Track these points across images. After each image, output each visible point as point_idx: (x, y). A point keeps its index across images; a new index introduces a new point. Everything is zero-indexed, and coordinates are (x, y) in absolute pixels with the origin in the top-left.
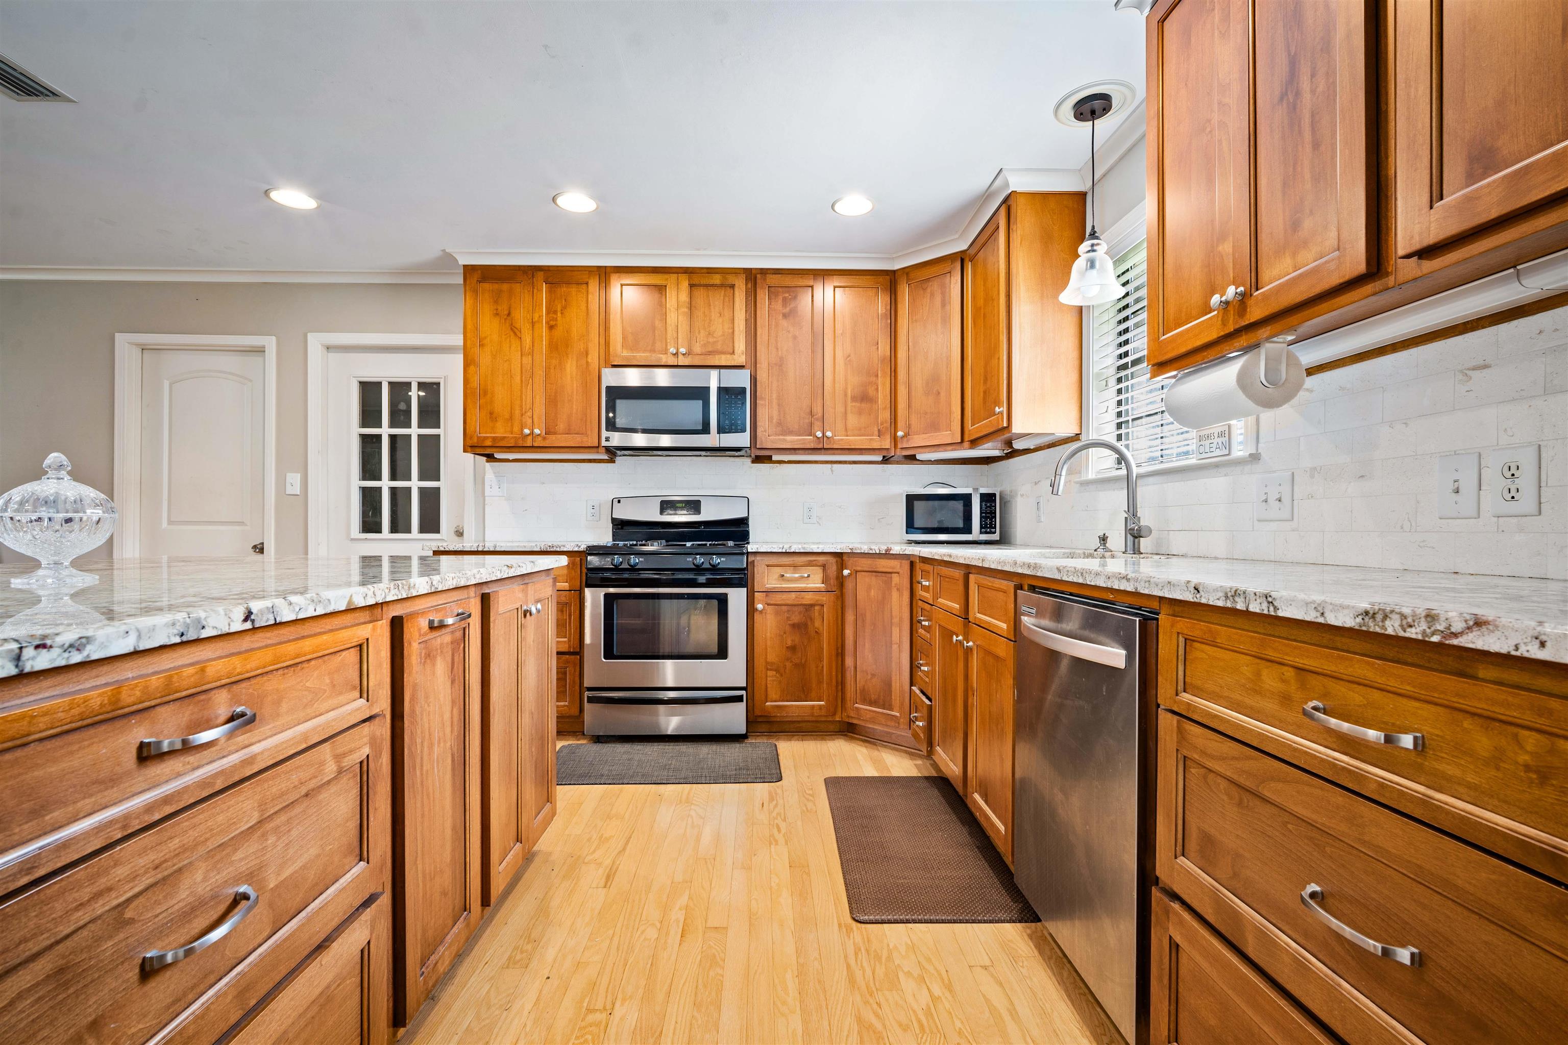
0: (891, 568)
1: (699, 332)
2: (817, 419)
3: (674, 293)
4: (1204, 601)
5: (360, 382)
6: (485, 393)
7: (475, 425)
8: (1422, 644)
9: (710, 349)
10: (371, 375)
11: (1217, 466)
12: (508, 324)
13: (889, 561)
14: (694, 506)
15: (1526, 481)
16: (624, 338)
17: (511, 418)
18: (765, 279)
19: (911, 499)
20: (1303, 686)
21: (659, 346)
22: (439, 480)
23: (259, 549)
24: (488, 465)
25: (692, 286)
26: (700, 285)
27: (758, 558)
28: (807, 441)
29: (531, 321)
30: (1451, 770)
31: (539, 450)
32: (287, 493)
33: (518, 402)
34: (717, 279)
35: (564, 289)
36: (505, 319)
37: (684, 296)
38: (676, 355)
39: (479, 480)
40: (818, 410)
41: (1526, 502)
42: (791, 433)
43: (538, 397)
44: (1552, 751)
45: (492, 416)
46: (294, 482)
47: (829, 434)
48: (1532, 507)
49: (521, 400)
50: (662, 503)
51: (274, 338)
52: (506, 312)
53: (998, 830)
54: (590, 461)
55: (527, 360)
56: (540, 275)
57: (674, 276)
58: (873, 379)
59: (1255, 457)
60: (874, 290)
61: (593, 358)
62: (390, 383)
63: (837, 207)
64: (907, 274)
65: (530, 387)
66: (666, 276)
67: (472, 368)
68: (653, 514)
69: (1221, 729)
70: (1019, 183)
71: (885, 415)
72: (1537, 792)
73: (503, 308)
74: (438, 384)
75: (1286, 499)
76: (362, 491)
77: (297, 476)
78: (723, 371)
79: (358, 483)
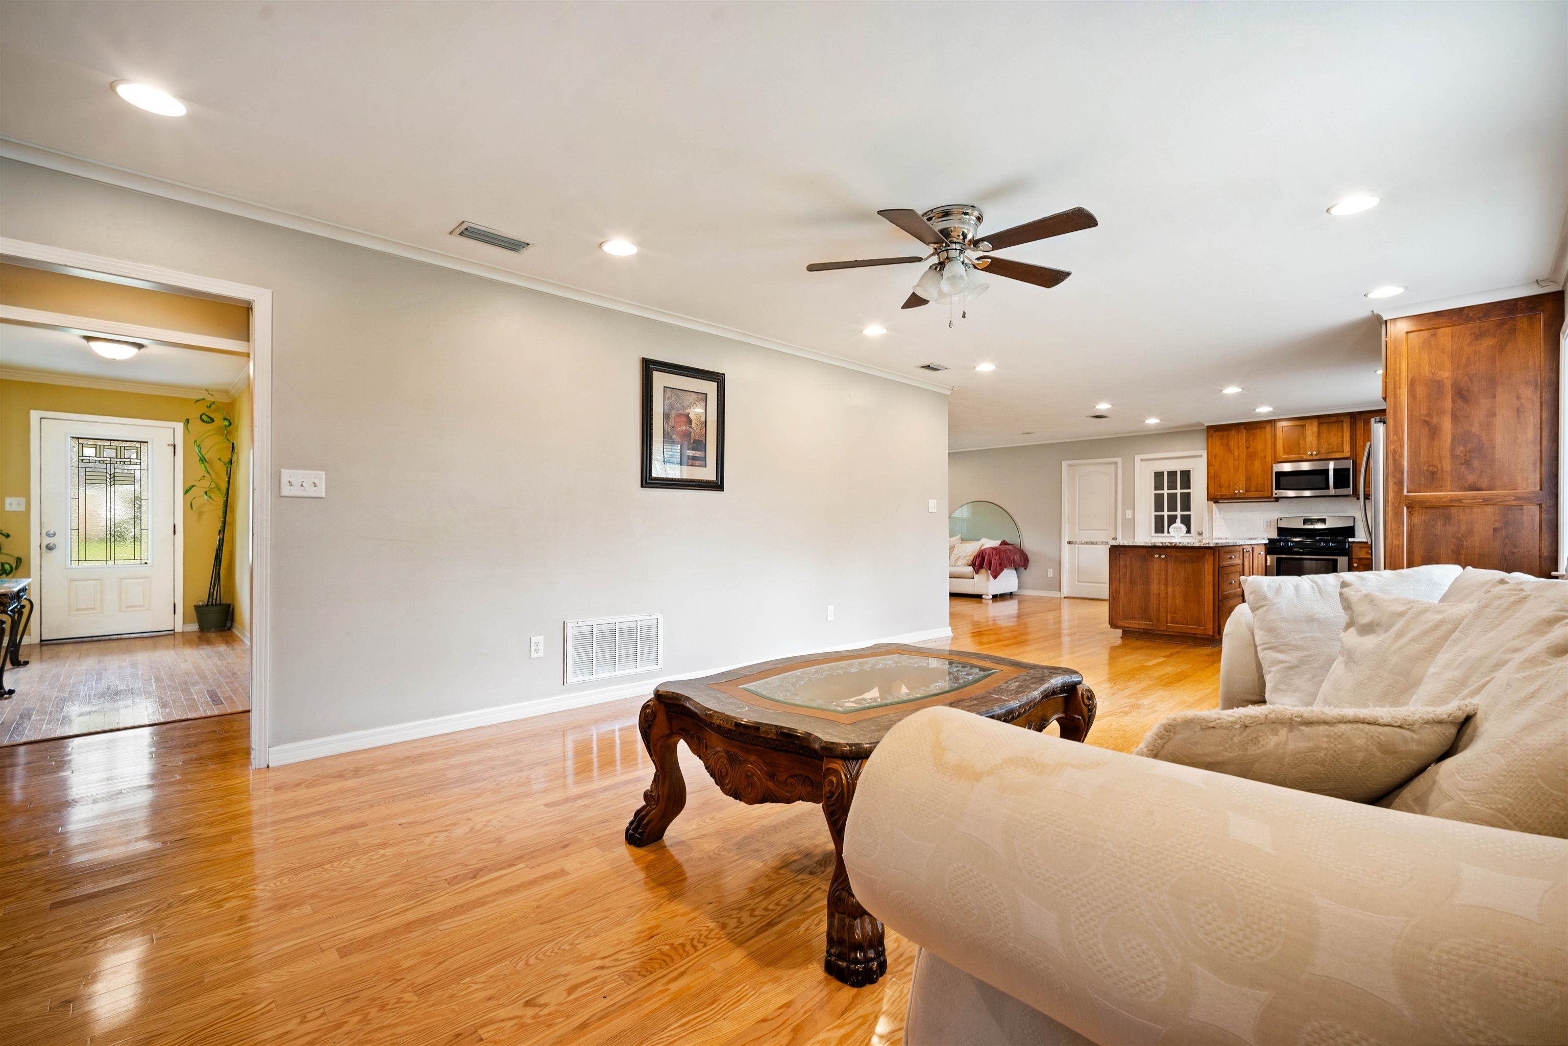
1: (1324, 444)
3: (1310, 428)
5: (1155, 473)
6: (1217, 477)
7: (1212, 490)
9: (1330, 451)
10: (1159, 470)
12: (1227, 448)
14: (1323, 521)
16: (1284, 449)
17: (1229, 486)
18: (1357, 419)
21: (1302, 451)
22: (1190, 511)
23: (1115, 539)
24: (1214, 505)
25: (1319, 424)
26: (1324, 423)
27: (1357, 544)
29: (1238, 446)
31: (1242, 499)
32: (1127, 518)
33: (1232, 480)
34: (1333, 420)
35: (1254, 432)
36: (1227, 446)
37: (1315, 429)
38: (1312, 455)
39: (1210, 511)
43: (1242, 477)
45: (1220, 486)
46: (1129, 514)
49: (1234, 479)
50: (1304, 520)
51: (1121, 458)
52: (1227, 443)
55: (1236, 463)
56: (1242, 427)
57: (1310, 421)
61: (1268, 459)
62: (1168, 472)
65: (1238, 473)
66: (1307, 420)
67: (1211, 467)
68: (1300, 525)
73: (1225, 442)
74: (1189, 471)
76: (1156, 516)
77: (1131, 511)
78: (1336, 461)
79: (1153, 513)
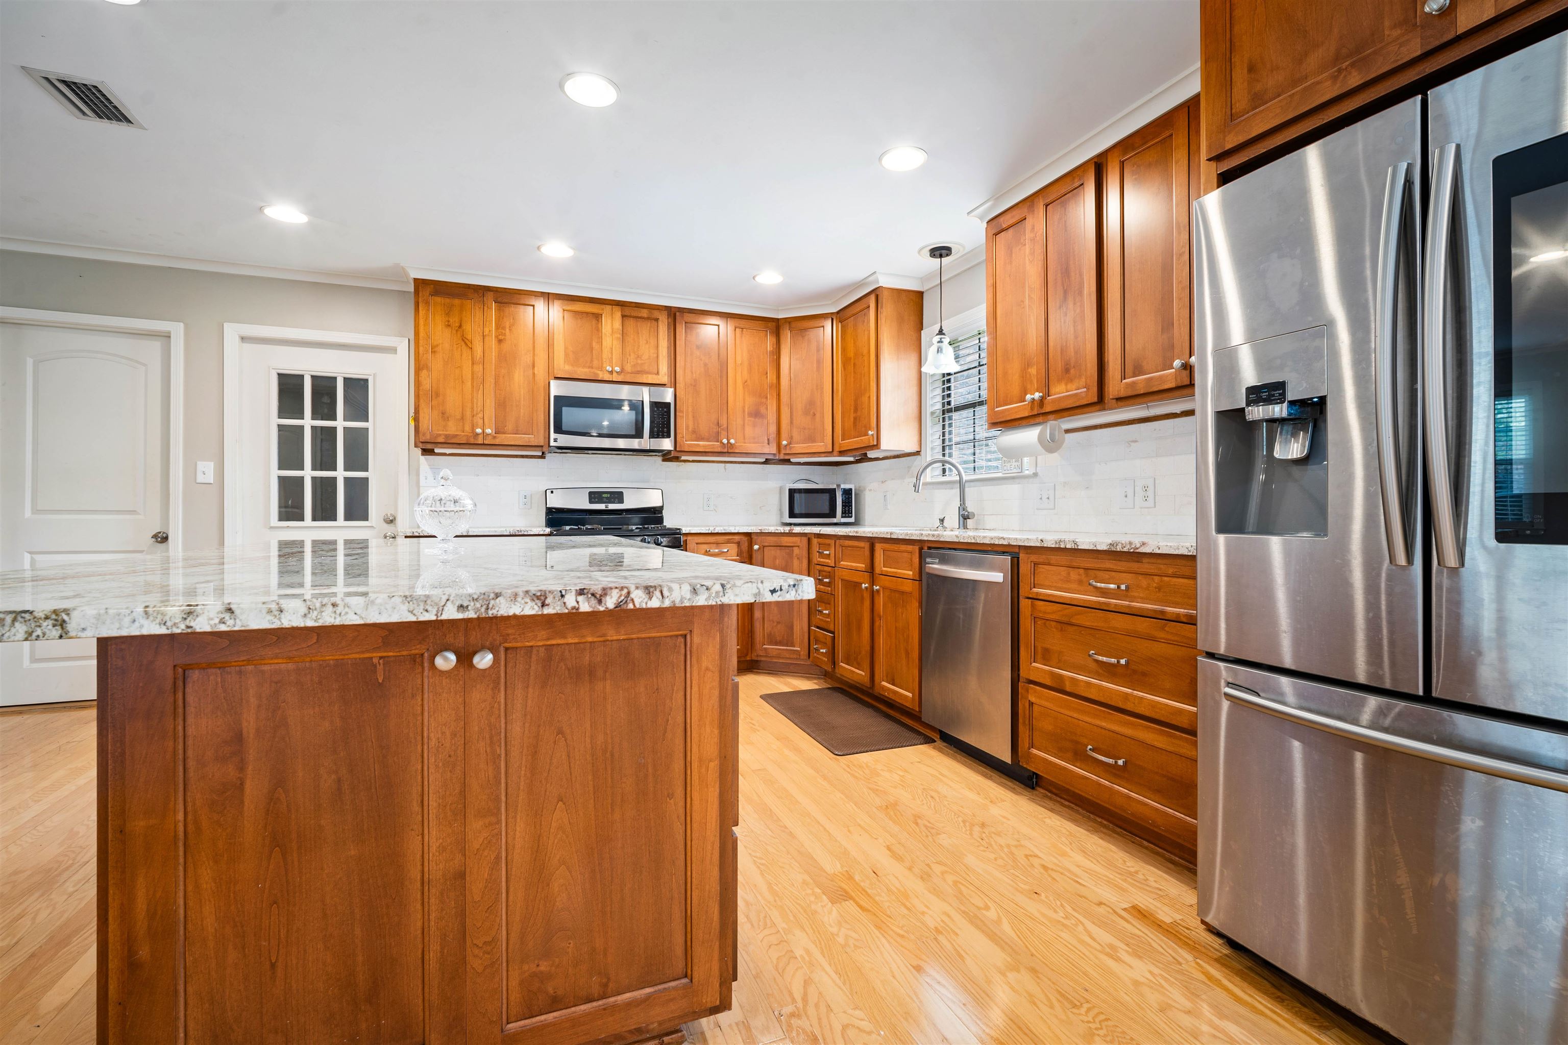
0: (793, 543)
1: (630, 355)
2: (723, 429)
3: (609, 321)
4: (1045, 545)
5: (279, 374)
6: (437, 395)
7: (423, 423)
8: (1128, 553)
9: (639, 369)
10: (292, 367)
11: (1013, 478)
12: (459, 335)
13: (791, 538)
14: (618, 496)
15: (1150, 493)
16: (566, 355)
17: (462, 418)
18: (683, 317)
19: (792, 492)
20: (1087, 575)
21: (595, 363)
22: (367, 471)
23: (162, 538)
24: (423, 459)
25: (623, 316)
26: (630, 317)
27: (689, 538)
28: (715, 445)
29: (481, 334)
30: (1136, 594)
31: (488, 447)
32: (198, 481)
33: (469, 405)
34: (644, 313)
35: (512, 308)
36: (457, 331)
37: (617, 324)
38: (611, 372)
39: (417, 472)
40: (724, 422)
41: (1150, 502)
42: (702, 439)
43: (488, 401)
44: (1161, 581)
45: (444, 416)
46: (206, 471)
47: (732, 441)
48: (1153, 505)
49: (472, 403)
50: (590, 493)
51: (182, 325)
52: (457, 325)
53: (907, 697)
54: (522, 456)
55: (478, 368)
56: (490, 295)
57: (608, 308)
58: (764, 400)
59: (1035, 475)
60: (764, 332)
61: (539, 369)
62: (312, 376)
63: (756, 279)
64: (789, 323)
65: (481, 392)
66: (603, 306)
67: (424, 373)
68: (584, 504)
69: (1053, 600)
70: (885, 282)
71: (773, 429)
72: (1158, 594)
73: (454, 320)
74: (366, 381)
75: (1052, 498)
76: (281, 479)
77: (211, 465)
78: (652, 388)
79: (276, 473)
